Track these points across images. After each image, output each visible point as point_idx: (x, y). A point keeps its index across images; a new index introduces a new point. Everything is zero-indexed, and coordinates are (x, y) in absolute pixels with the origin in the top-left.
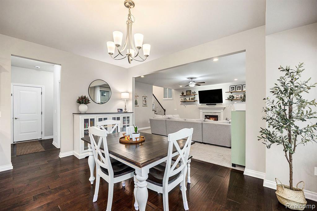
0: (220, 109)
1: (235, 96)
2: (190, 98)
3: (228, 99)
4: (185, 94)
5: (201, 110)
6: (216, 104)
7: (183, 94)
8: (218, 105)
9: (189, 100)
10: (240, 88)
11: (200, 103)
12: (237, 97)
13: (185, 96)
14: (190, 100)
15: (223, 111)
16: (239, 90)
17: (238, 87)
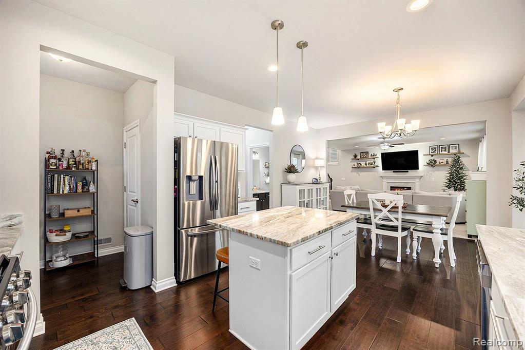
0: (415, 178)
1: (438, 160)
2: (367, 163)
3: (428, 164)
4: (359, 157)
5: (384, 180)
6: (408, 172)
7: (355, 156)
8: (411, 173)
9: (365, 166)
10: (446, 149)
11: (383, 170)
12: (441, 161)
13: (358, 159)
14: (368, 166)
15: (419, 181)
16: (443, 152)
17: (442, 147)
